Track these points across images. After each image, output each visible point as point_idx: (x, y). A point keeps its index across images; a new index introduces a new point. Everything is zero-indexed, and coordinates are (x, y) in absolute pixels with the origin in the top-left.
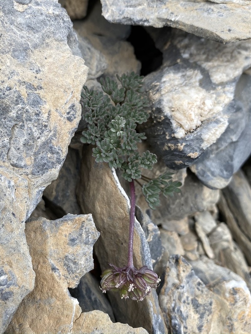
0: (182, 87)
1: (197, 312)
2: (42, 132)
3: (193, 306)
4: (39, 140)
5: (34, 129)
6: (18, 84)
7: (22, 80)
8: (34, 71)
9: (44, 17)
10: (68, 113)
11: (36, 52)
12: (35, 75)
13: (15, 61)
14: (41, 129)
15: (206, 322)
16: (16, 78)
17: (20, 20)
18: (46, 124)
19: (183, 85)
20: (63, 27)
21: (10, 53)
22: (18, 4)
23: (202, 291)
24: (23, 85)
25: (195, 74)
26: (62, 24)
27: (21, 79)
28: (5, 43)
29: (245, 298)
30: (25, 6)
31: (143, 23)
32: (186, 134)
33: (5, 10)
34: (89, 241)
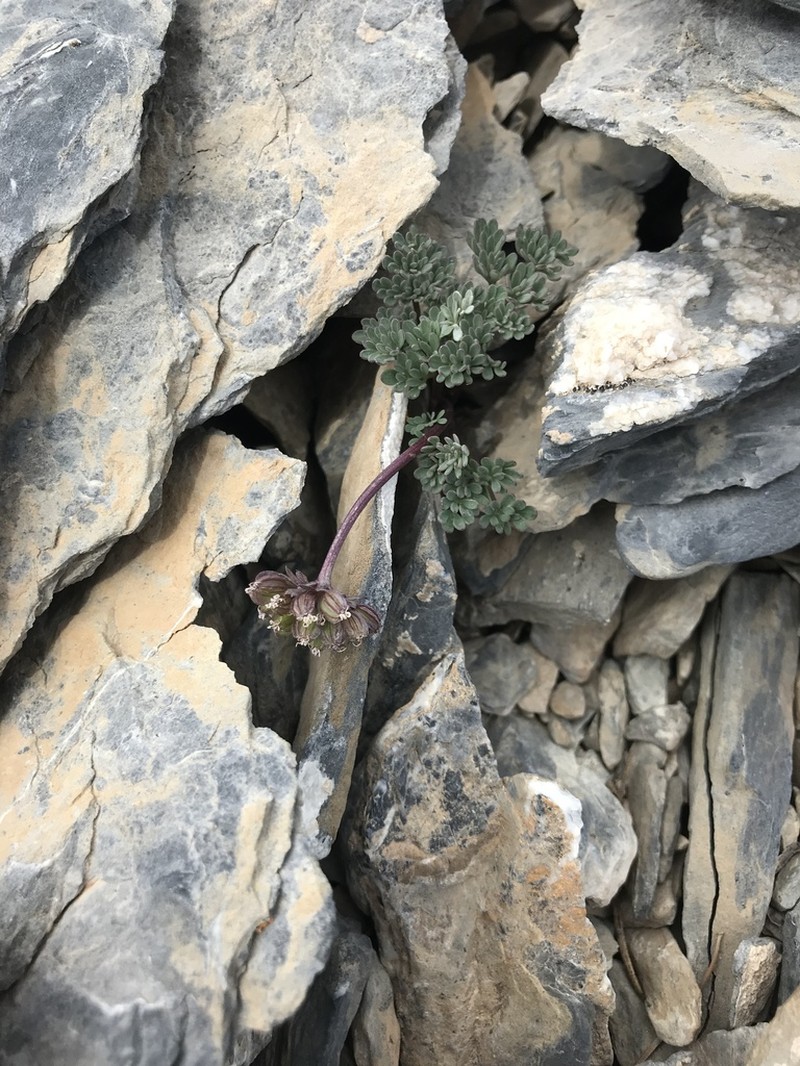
0: (641, 296)
1: (449, 807)
2: (293, 273)
3: (445, 788)
4: (281, 286)
5: (284, 264)
6: (294, 172)
7: (303, 168)
8: (333, 157)
9: (403, 61)
10: (355, 255)
11: (355, 123)
12: (331, 164)
13: (311, 130)
14: (295, 267)
15: (460, 843)
16: (295, 159)
17: (358, 57)
18: (306, 260)
19: (645, 293)
20: (427, 91)
21: (310, 113)
22: (368, 25)
23: (484, 772)
24: (302, 177)
25: (693, 281)
26: (429, 83)
27: (302, 164)
28: (309, 93)
29: (560, 839)
30: (380, 34)
31: (606, 127)
32: (575, 389)
33: (338, 32)
34: (275, 507)
